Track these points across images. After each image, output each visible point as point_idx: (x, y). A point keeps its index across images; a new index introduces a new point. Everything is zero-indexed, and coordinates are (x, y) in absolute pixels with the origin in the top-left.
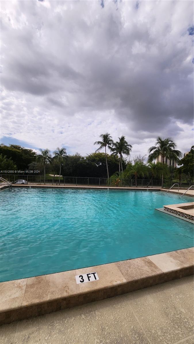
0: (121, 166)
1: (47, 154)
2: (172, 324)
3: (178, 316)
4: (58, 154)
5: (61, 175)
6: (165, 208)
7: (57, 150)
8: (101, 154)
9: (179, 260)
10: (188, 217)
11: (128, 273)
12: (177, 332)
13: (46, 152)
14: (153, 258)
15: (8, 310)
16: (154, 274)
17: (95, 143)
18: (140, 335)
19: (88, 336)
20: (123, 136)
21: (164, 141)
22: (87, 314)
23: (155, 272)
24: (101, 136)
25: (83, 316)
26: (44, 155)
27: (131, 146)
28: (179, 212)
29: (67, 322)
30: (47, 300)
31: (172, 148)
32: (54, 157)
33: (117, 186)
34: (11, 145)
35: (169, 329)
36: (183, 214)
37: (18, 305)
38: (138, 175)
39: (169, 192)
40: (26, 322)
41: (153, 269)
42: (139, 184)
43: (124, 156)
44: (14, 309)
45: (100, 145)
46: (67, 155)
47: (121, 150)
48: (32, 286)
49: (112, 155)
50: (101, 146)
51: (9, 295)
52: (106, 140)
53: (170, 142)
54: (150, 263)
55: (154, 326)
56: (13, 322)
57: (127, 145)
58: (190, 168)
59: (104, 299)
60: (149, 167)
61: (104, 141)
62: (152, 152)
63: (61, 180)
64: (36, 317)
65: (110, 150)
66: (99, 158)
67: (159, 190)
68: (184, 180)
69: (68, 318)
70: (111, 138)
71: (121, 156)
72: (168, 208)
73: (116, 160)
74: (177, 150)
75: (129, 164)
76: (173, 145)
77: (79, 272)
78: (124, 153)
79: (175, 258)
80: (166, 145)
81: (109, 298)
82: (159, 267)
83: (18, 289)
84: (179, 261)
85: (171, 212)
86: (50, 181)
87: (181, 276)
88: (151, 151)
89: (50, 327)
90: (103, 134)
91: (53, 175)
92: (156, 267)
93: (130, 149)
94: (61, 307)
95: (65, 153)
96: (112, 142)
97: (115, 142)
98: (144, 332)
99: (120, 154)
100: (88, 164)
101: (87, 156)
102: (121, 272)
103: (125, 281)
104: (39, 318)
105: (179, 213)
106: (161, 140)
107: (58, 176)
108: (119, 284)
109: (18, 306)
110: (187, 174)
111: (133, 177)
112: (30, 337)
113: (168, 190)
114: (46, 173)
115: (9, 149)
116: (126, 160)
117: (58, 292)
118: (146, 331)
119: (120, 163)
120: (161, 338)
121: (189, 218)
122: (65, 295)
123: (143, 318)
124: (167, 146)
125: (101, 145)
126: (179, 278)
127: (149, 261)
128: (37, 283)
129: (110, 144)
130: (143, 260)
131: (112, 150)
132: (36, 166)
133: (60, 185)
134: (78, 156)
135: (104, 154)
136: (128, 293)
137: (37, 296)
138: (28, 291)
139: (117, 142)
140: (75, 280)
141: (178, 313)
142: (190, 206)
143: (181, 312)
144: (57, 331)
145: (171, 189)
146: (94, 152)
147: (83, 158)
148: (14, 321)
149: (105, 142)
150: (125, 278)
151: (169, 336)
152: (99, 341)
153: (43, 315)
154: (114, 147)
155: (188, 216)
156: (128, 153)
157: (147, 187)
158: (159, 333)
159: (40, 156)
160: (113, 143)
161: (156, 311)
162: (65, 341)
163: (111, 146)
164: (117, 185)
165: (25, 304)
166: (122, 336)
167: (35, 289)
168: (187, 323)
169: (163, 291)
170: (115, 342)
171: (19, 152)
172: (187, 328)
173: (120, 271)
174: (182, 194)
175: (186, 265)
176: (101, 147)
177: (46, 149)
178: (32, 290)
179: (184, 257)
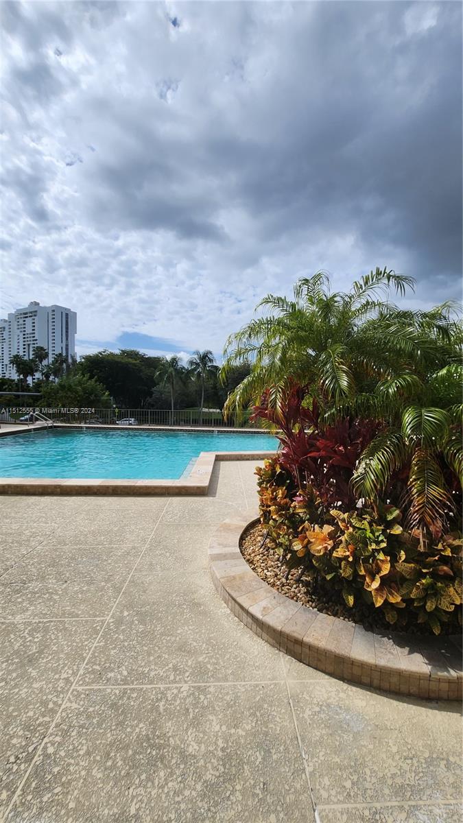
4: (198, 364)
34: (122, 351)
115: (117, 360)
171: (134, 364)
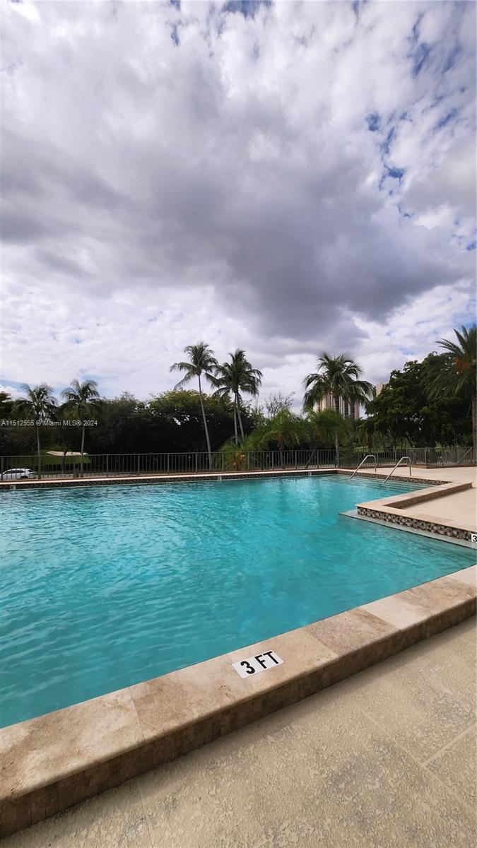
0: (238, 424)
1: (45, 397)
2: (436, 715)
3: (443, 702)
4: (76, 397)
5: (84, 452)
6: (359, 510)
7: (74, 387)
8: (188, 393)
9: (421, 605)
10: (409, 524)
11: (335, 642)
12: (447, 726)
13: (41, 392)
14: (374, 608)
15: (117, 753)
16: (383, 635)
17: (173, 367)
18: (387, 746)
19: (294, 770)
20: (241, 350)
21: (334, 362)
22: (276, 734)
23: (384, 631)
24: (187, 349)
25: (270, 739)
26: (34, 399)
27: (259, 373)
28: (390, 514)
29: (243, 754)
30: (195, 717)
31: (353, 377)
32: (64, 406)
33: (238, 470)
35: (434, 725)
36: (398, 519)
37: (136, 740)
38: (286, 442)
39: (357, 475)
40: (155, 774)
41: (380, 626)
42: (289, 462)
43: (245, 396)
44: (130, 748)
45: (185, 372)
46: (101, 398)
47: (237, 383)
48: (147, 699)
49: (216, 394)
50: (188, 374)
51: (105, 726)
52: (200, 360)
53: (348, 364)
54: (370, 618)
55: (407, 727)
56: (127, 782)
57: (251, 371)
58: (390, 419)
59: (300, 699)
60: (309, 421)
61: (195, 362)
62: (311, 386)
63: (85, 465)
64: (172, 761)
65: (210, 383)
66: (183, 403)
67: (335, 472)
68: (378, 447)
69: (242, 748)
70: (212, 356)
71: (238, 396)
72: (366, 509)
73: (226, 408)
74: (364, 380)
75: (257, 417)
76: (354, 370)
77: (236, 657)
78: (244, 389)
79: (412, 601)
80: (340, 370)
81: (309, 696)
82: (388, 621)
83: (118, 711)
84: (420, 607)
85: (373, 516)
86: (54, 468)
87: (428, 634)
88: (308, 384)
89: (211, 772)
90: (193, 346)
91: (61, 454)
92: (383, 623)
93: (258, 380)
94: (220, 730)
95: (95, 393)
96: (213, 364)
97: (221, 363)
98: (393, 739)
99: (236, 392)
100: (155, 420)
101: (152, 399)
102: (322, 642)
103: (334, 656)
104: (180, 762)
105: (389, 517)
106: (328, 360)
107: (75, 454)
108: (325, 664)
109: (138, 742)
110: (385, 432)
111: (272, 445)
112: (177, 799)
113: (354, 471)
114: (41, 446)
116: (249, 407)
117: (211, 700)
118: (396, 737)
119: (237, 414)
120: (424, 742)
121: (412, 526)
122: (228, 701)
123: (382, 717)
124: (343, 372)
125: (187, 371)
126: (426, 639)
127: (366, 615)
128: (155, 691)
129: (210, 369)
130: (355, 614)
131: (216, 383)
132: (11, 432)
133: (82, 476)
134: (128, 400)
135: (196, 393)
136: (341, 680)
137: (169, 714)
138: (143, 710)
139: (227, 365)
140: (235, 672)
141: (441, 696)
142: (407, 501)
143: (445, 694)
144: (230, 776)
145: (361, 468)
146: (171, 389)
147: (142, 406)
148: (127, 779)
149: (196, 364)
150: (335, 652)
151: (437, 736)
152: (317, 772)
153: (186, 754)
154: (220, 376)
155: (408, 522)
156: (253, 390)
157: (307, 468)
158: (419, 735)
159: (22, 404)
160: (216, 366)
161: (403, 701)
162: (253, 787)
163: (212, 375)
164: (238, 466)
165: (150, 734)
166: (356, 754)
167: (156, 703)
168: (460, 709)
169: (403, 665)
170: (348, 767)
172: (461, 717)
173: (319, 640)
174: (383, 477)
175: (436, 611)
176: (187, 378)
177: (40, 384)
178: (151, 706)
179: (428, 598)
